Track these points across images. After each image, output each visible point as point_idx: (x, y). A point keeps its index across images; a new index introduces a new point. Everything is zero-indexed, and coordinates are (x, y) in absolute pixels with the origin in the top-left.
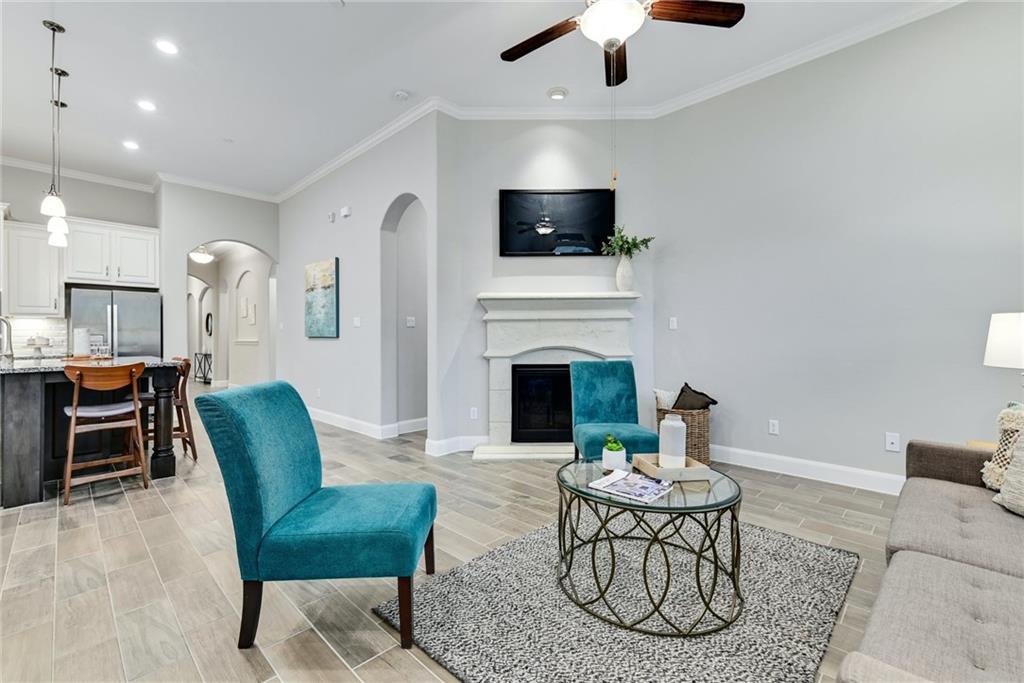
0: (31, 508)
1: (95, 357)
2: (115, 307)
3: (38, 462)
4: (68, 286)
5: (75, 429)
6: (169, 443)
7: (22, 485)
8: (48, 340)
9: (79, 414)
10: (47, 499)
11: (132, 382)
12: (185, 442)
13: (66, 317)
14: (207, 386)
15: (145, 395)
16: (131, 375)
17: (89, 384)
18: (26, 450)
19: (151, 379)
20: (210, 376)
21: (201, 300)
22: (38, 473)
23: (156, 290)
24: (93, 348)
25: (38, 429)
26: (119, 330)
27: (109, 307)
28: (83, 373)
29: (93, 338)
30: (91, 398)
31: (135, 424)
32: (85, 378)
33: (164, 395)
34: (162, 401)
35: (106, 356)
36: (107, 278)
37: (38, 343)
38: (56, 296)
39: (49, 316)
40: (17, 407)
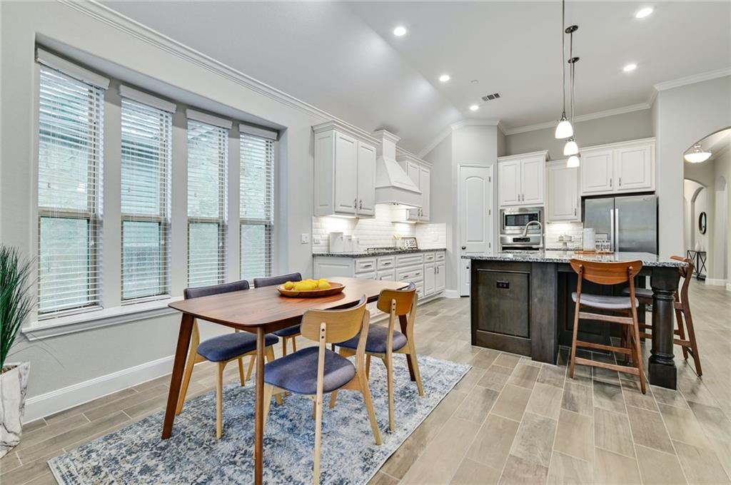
0: (547, 368)
1: (599, 251)
2: (617, 210)
3: (553, 333)
4: (584, 198)
5: (579, 315)
6: (670, 350)
7: (543, 347)
8: (571, 237)
9: (582, 301)
10: (560, 364)
11: (629, 279)
12: (685, 350)
13: (582, 221)
14: (701, 283)
15: (642, 292)
16: (628, 272)
17: (590, 277)
18: (545, 321)
19: (648, 279)
20: (703, 273)
21: (694, 200)
22: (553, 341)
23: (652, 193)
24: (597, 244)
25: (553, 307)
26: (619, 230)
27: (612, 211)
28: (585, 266)
29: (599, 236)
30: (591, 289)
31: (632, 323)
32: (587, 271)
33: (664, 297)
34: (661, 304)
35: (608, 251)
36: (611, 188)
37: (565, 239)
38: (576, 207)
39: (573, 222)
40: (540, 287)
